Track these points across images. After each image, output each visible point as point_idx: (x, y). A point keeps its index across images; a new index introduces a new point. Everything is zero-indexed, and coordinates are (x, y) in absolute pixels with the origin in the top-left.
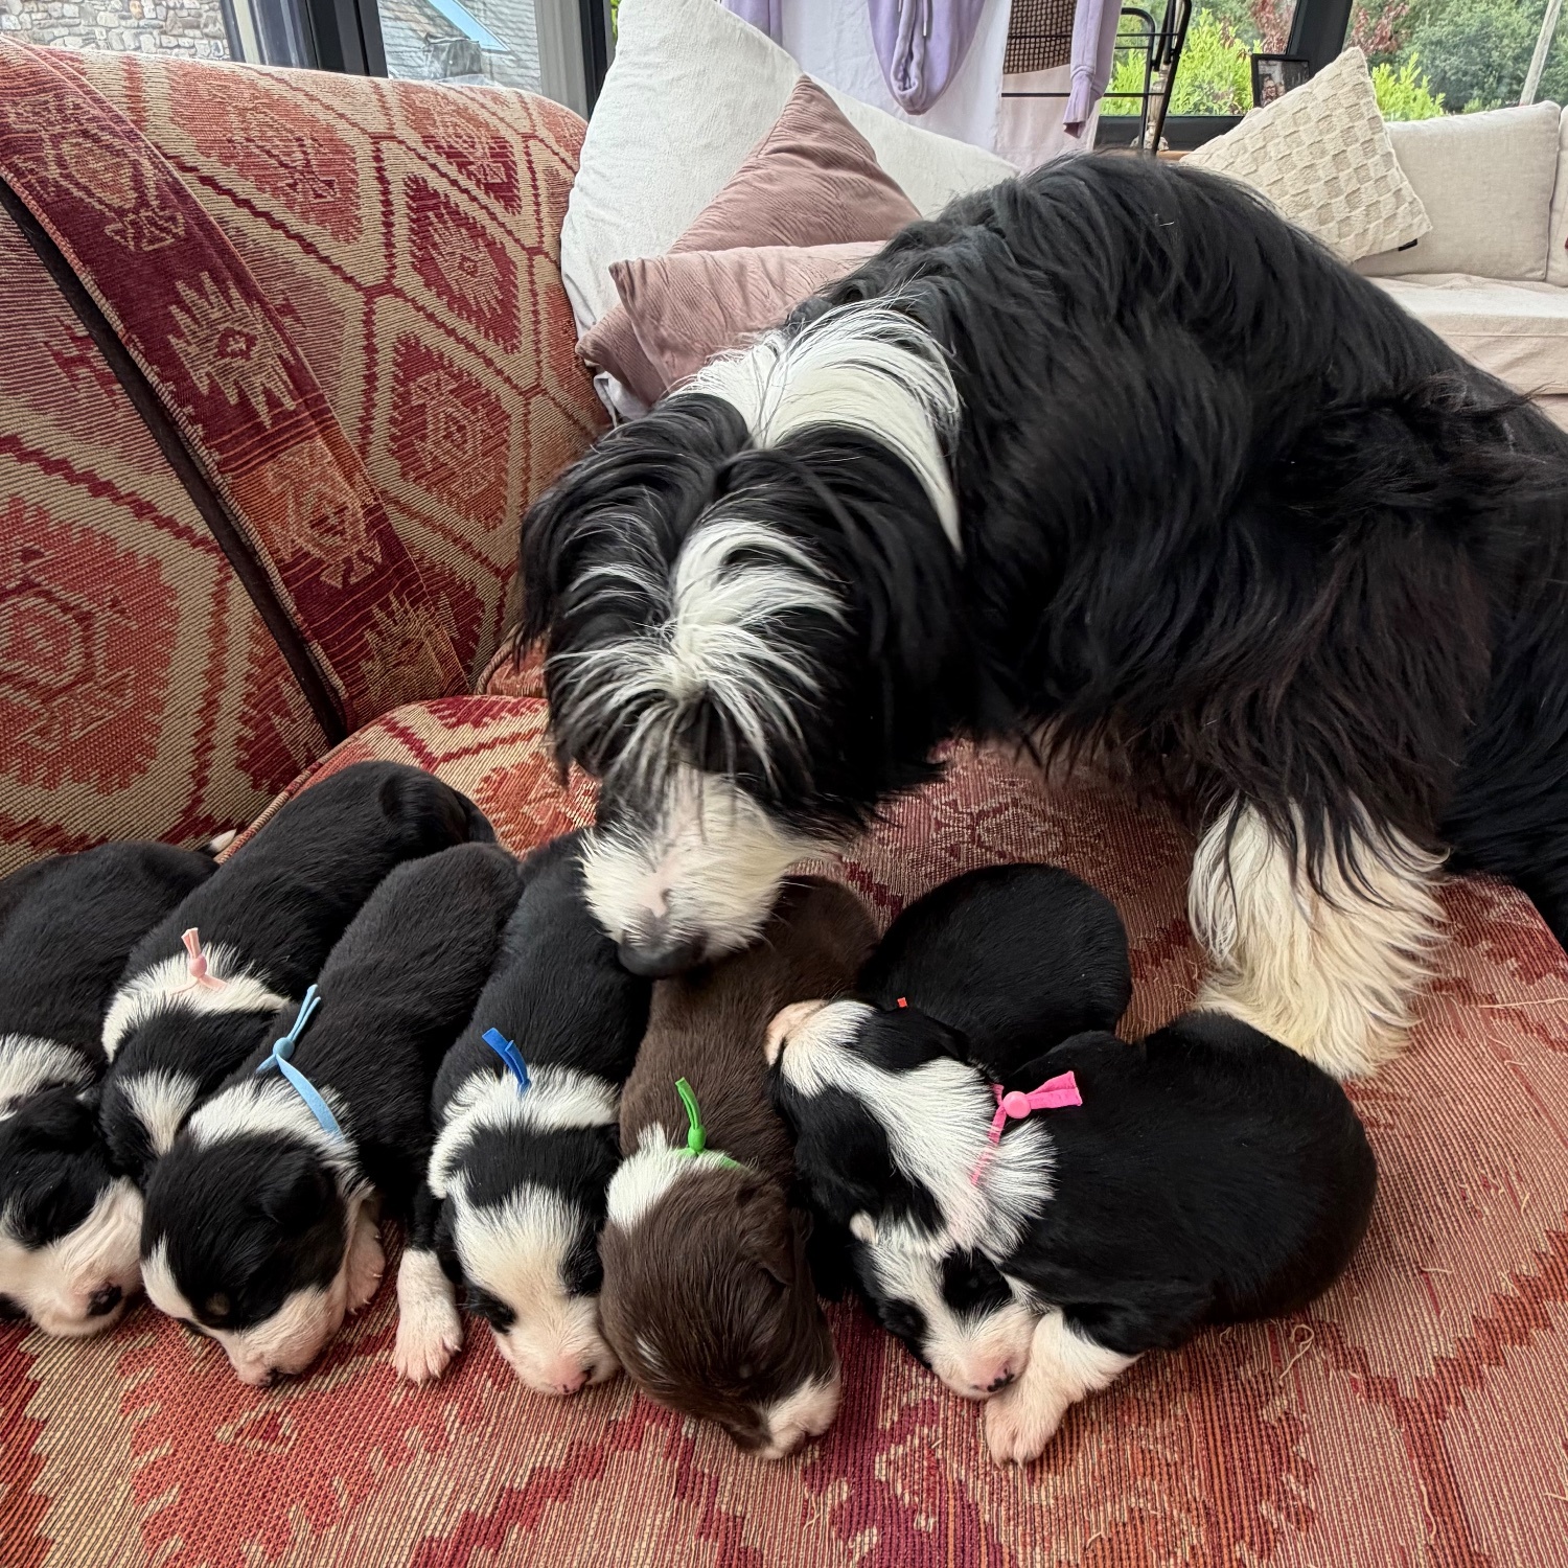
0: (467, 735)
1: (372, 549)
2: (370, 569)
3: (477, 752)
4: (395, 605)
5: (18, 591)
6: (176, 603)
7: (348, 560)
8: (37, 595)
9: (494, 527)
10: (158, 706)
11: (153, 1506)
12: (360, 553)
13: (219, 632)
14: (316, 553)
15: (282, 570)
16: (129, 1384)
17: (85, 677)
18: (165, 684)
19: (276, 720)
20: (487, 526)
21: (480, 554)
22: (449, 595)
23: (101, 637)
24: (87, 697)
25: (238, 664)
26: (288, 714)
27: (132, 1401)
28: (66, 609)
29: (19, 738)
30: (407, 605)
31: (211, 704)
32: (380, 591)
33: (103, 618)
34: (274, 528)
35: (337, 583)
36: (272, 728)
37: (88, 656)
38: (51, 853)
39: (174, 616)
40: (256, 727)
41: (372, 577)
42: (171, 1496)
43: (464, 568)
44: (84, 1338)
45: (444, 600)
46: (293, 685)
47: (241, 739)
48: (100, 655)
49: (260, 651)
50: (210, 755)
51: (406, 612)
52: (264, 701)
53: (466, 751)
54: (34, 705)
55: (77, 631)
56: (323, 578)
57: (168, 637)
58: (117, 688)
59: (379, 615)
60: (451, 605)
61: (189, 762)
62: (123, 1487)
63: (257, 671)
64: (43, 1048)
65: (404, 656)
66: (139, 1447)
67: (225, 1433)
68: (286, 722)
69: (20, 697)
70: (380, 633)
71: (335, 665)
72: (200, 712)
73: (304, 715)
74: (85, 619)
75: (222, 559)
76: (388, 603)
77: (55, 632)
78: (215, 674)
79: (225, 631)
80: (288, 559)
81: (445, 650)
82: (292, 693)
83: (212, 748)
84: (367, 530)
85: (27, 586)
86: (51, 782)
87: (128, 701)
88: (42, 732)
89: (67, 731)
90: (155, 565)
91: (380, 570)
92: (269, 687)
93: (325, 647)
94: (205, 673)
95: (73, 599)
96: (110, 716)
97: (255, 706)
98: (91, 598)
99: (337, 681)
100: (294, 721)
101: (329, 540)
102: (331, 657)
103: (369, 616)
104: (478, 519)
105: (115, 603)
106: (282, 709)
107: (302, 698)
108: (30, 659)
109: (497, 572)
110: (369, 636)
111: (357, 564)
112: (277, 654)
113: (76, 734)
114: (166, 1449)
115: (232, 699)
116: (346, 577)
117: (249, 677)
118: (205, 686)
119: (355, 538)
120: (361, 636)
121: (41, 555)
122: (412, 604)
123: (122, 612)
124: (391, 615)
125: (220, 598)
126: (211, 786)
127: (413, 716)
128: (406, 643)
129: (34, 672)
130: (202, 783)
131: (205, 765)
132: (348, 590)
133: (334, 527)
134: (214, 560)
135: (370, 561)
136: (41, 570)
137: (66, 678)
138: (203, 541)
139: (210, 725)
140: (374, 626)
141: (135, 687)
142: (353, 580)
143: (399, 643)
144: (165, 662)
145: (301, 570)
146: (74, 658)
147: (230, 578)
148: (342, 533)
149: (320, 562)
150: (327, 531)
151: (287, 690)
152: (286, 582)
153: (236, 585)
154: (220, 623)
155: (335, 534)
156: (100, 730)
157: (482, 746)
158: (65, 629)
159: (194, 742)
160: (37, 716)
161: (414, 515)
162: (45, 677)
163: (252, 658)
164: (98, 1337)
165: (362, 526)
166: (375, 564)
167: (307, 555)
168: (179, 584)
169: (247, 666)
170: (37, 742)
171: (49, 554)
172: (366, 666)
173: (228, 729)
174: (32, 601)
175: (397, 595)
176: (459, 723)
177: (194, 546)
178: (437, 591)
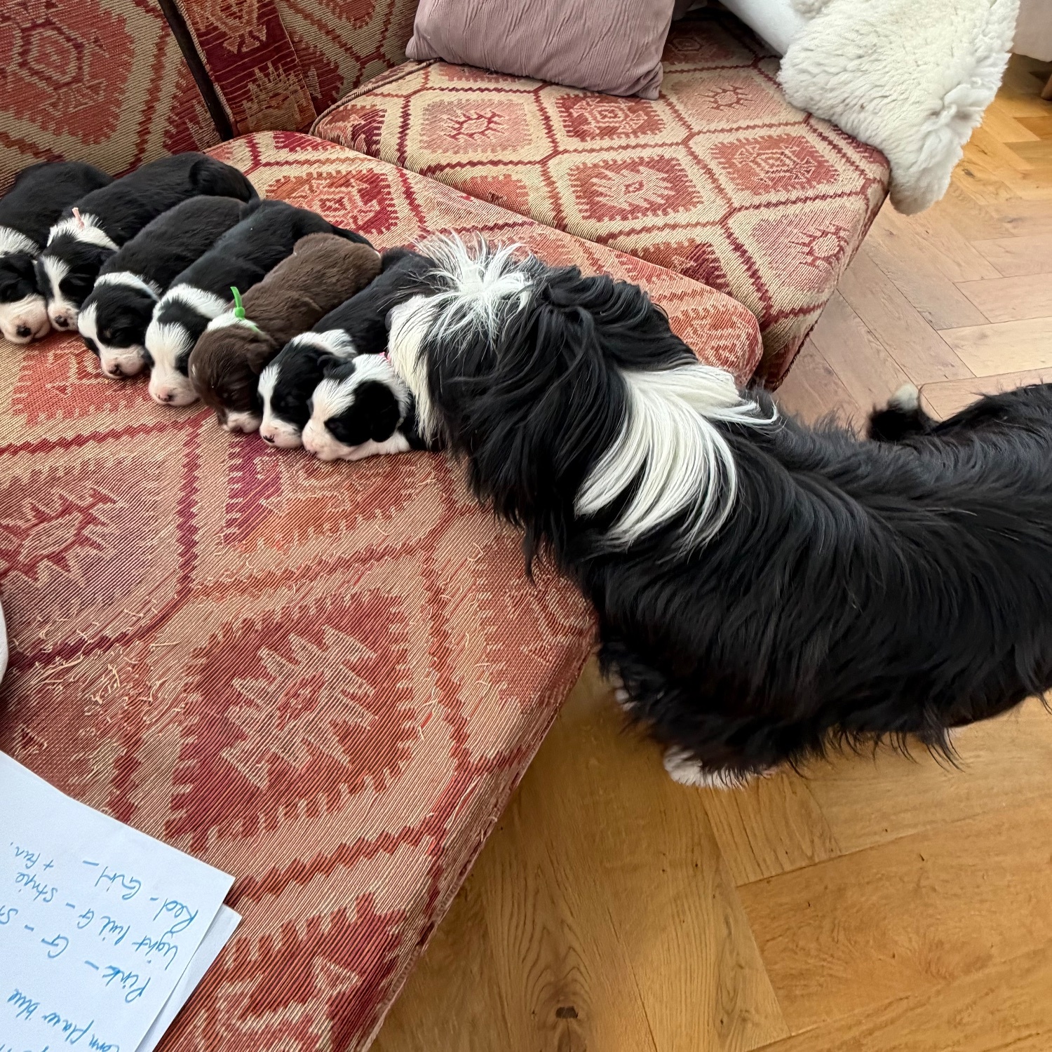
0: (284, 155)
1: (260, 31)
2: (257, 44)
3: (282, 165)
4: (271, 69)
5: (42, 25)
6: (133, 46)
7: (242, 36)
8: (53, 29)
9: (360, 27)
10: (118, 103)
11: (18, 396)
12: (251, 32)
13: (158, 68)
14: (223, 28)
15: (199, 36)
16: (25, 364)
17: (77, 80)
18: (123, 92)
19: (190, 125)
20: (354, 25)
21: (346, 44)
22: (317, 69)
23: (87, 59)
24: (78, 91)
25: (169, 87)
26: (198, 123)
27: (24, 368)
28: (68, 39)
29: (41, 106)
30: (281, 71)
31: (149, 109)
32: (263, 59)
33: (89, 48)
34: (195, 8)
35: (234, 50)
36: (187, 129)
37: (80, 68)
38: (42, 160)
39: (132, 54)
40: (177, 127)
41: (258, 50)
42: (24, 395)
43: (332, 52)
44: (16, 344)
45: (313, 72)
46: (203, 106)
47: (167, 132)
48: (86, 69)
49: (184, 83)
50: (147, 137)
51: (279, 75)
52: (182, 113)
53: (277, 163)
54: (50, 90)
55: (74, 53)
56: (225, 45)
57: (127, 66)
58: (95, 89)
59: (258, 74)
60: (318, 75)
61: (135, 138)
62: (11, 388)
63: (180, 94)
64: (22, 237)
65: (274, 103)
66: (21, 379)
67: (49, 386)
68: (196, 127)
69: (42, 85)
70: (259, 86)
71: (228, 100)
72: (143, 111)
73: (209, 125)
74: (79, 47)
75: (164, 23)
76: (266, 68)
77: (62, 52)
78: (154, 92)
79: (162, 67)
80: (203, 30)
81: (305, 104)
82: (201, 110)
83: (149, 133)
84: (259, 18)
85: (48, 23)
86: (57, 132)
87: (101, 98)
88: (54, 105)
89: (67, 107)
90: (122, 21)
91: (264, 46)
92: (188, 105)
93: (223, 88)
94: (148, 90)
95: (73, 34)
96: (91, 103)
97: (177, 115)
98: (83, 35)
99: (228, 111)
100: (201, 128)
101: (231, 22)
102: (225, 94)
103: (252, 74)
104: (348, 19)
105: (96, 41)
106: (194, 120)
107: (208, 115)
108: (48, 65)
109: (358, 59)
110: (251, 86)
111: (248, 40)
112: (194, 86)
113: (71, 110)
114: (29, 384)
115: (163, 107)
116: (240, 46)
117: (175, 97)
118: (148, 97)
119: (249, 22)
120: (246, 86)
121: (56, 7)
122: (285, 71)
123: (101, 46)
124: (267, 75)
125: (161, 47)
126: (147, 154)
127: (265, 139)
128: (276, 95)
129: (50, 72)
130: (142, 151)
131: (144, 142)
132: (240, 55)
133: (235, 13)
134: (159, 22)
135: (257, 38)
136: (56, 16)
137: (67, 79)
138: (153, 10)
139: (149, 120)
140: (254, 81)
141: (105, 90)
142: (244, 50)
143: (271, 94)
144: (124, 80)
145: (212, 37)
146: (72, 67)
147: (168, 35)
148: (240, 18)
149: (224, 34)
150: (231, 15)
151: (198, 108)
152: (202, 44)
153: (172, 40)
154: (160, 62)
155: (235, 18)
156: (85, 110)
157: (287, 163)
158: (68, 51)
159: (138, 128)
160: (50, 97)
161: (298, 11)
162: (56, 76)
163: (178, 86)
164: (21, 346)
165: (255, 15)
166: (261, 41)
167: (216, 28)
168: (136, 35)
169: (174, 90)
170: (51, 109)
171: (61, 7)
172: (246, 105)
173: (159, 125)
174: (50, 33)
175: (274, 64)
176: (284, 147)
177: (147, 12)
178: (309, 65)
